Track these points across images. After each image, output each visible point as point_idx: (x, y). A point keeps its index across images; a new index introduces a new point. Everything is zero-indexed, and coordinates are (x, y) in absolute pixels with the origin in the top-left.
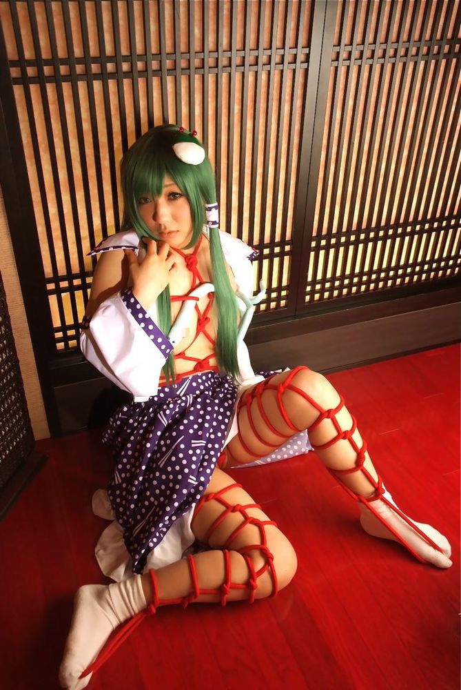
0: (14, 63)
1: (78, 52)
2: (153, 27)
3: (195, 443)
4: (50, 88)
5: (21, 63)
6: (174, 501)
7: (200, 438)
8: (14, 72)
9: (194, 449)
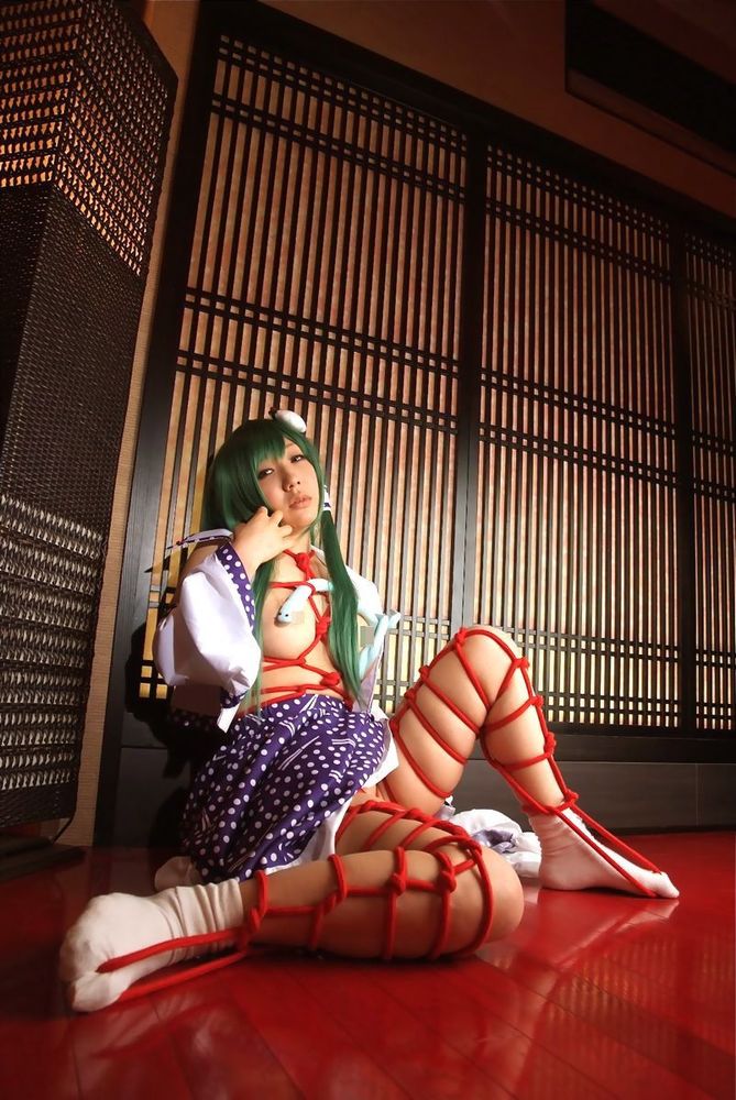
0: (183, 354)
1: (243, 361)
2: (315, 363)
3: (336, 742)
4: (210, 384)
5: (190, 355)
6: (308, 797)
7: (345, 737)
8: (181, 361)
9: (337, 748)
